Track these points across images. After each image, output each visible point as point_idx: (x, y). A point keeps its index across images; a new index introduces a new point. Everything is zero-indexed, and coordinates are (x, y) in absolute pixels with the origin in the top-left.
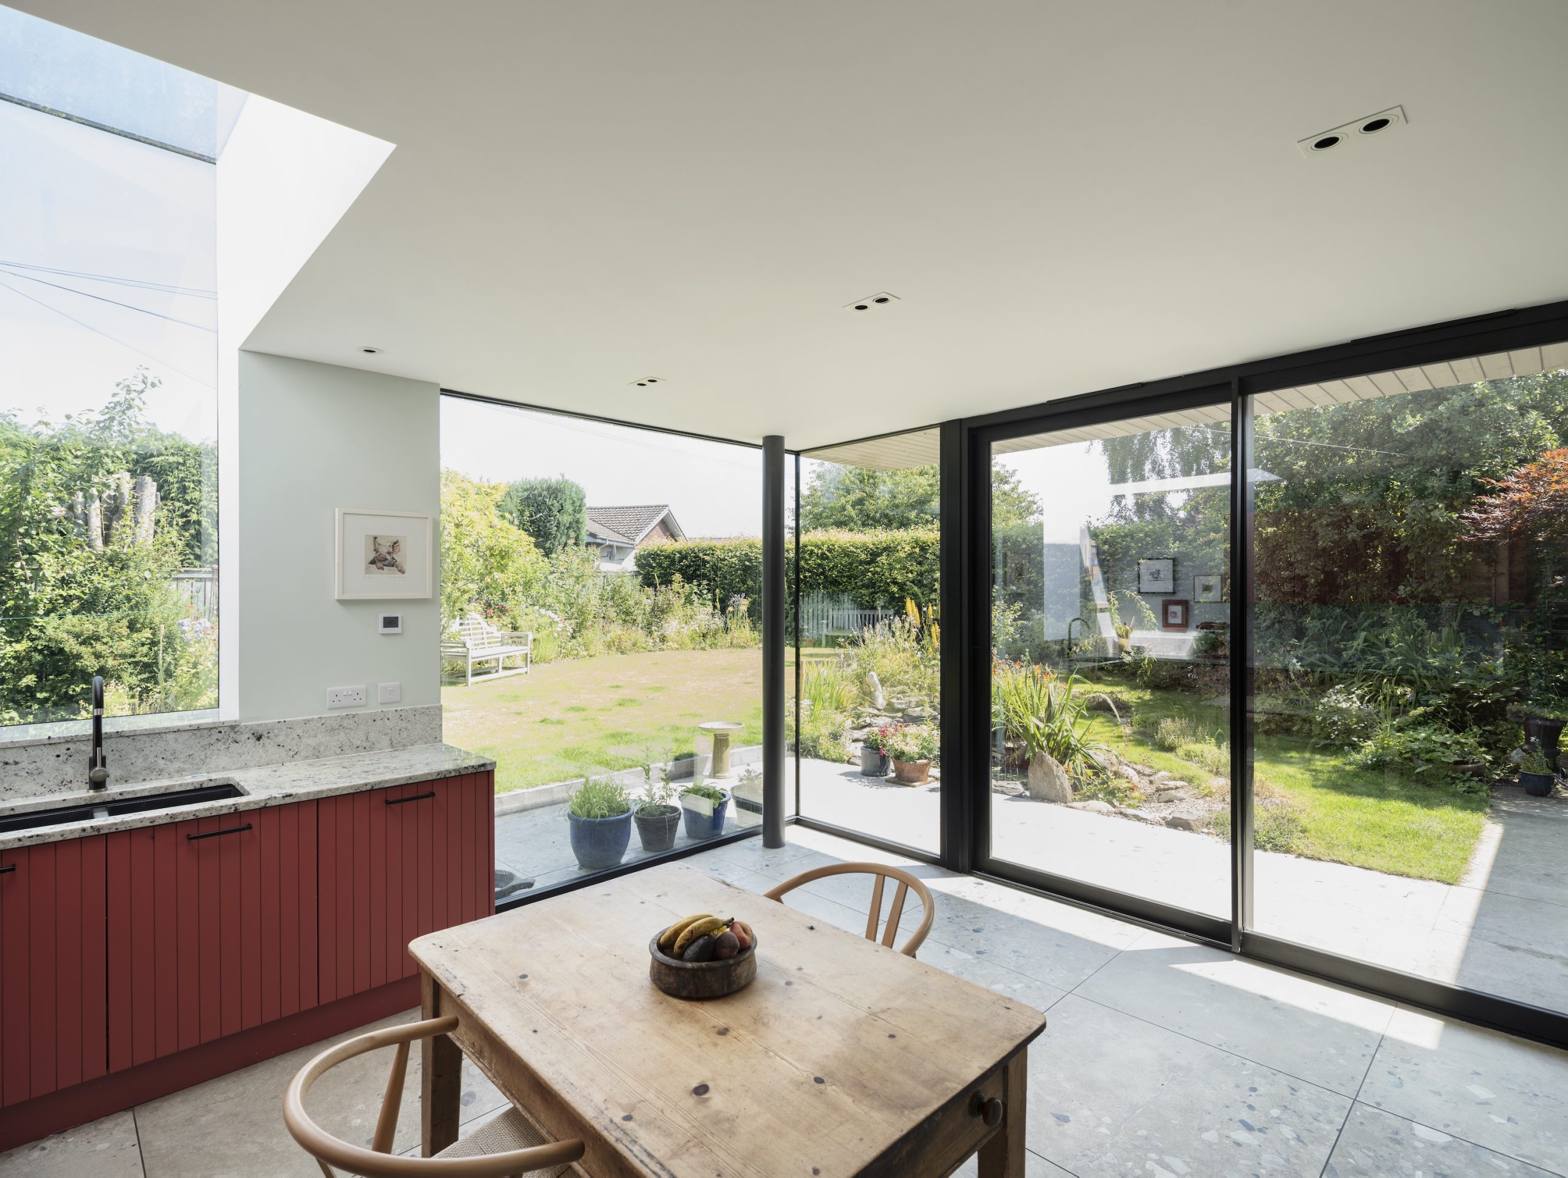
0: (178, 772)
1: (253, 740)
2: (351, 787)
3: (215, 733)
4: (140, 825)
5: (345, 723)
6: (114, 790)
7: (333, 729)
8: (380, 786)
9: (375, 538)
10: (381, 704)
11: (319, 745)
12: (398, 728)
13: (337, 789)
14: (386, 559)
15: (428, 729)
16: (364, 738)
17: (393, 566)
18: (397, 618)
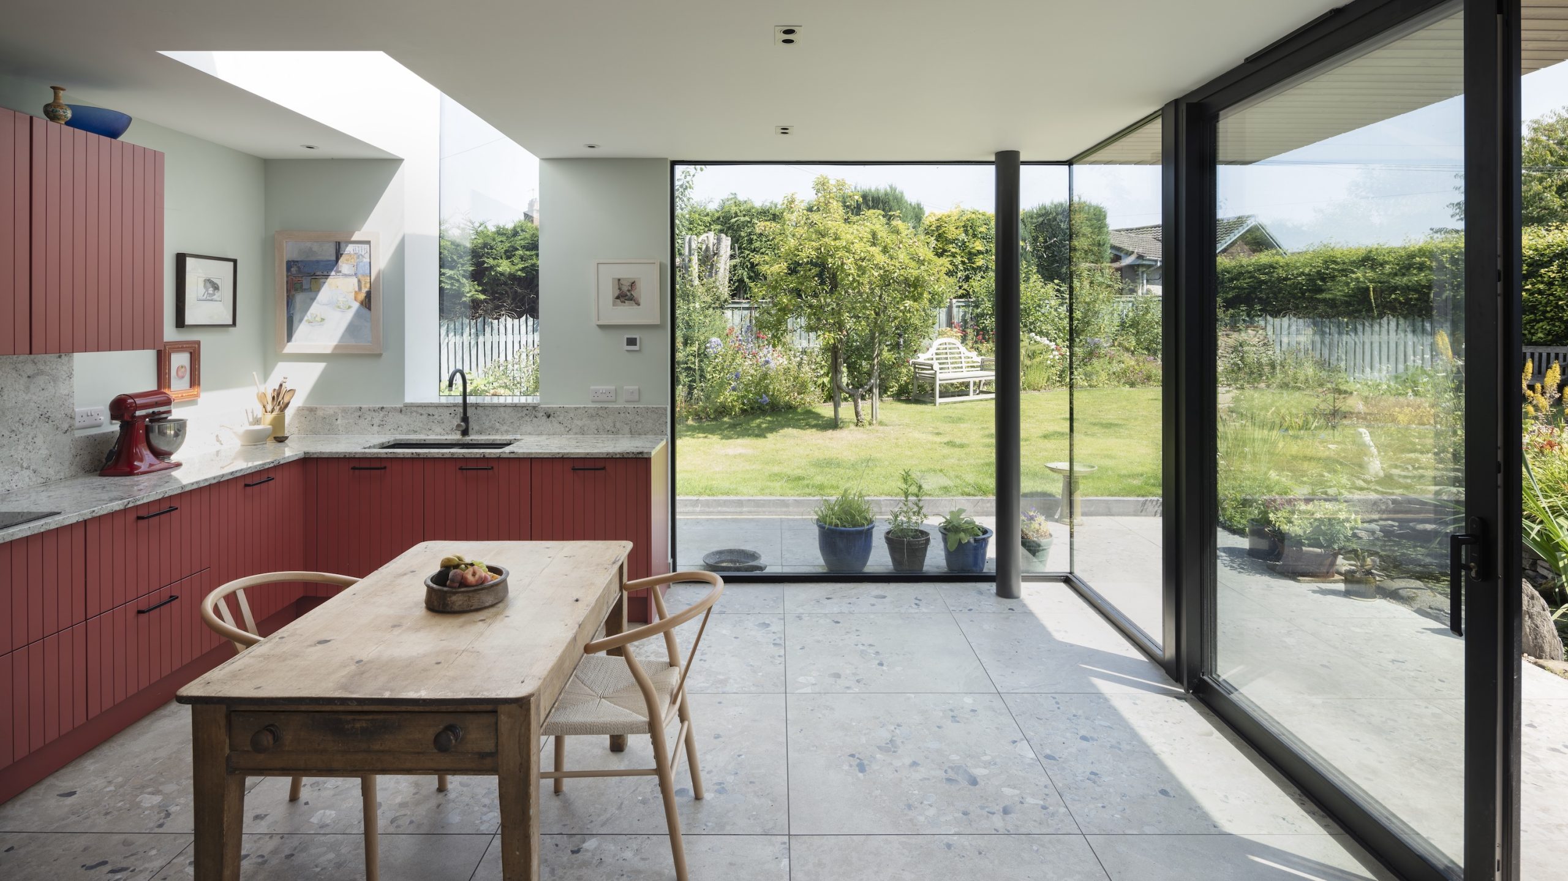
0: (506, 432)
1: (545, 418)
2: (549, 453)
3: (524, 409)
4: (437, 456)
5: (600, 412)
6: (473, 437)
7: (592, 416)
8: (567, 456)
9: (619, 280)
10: (626, 402)
11: (584, 426)
12: (635, 421)
13: (541, 453)
14: (627, 295)
15: (658, 424)
16: (612, 425)
17: (631, 300)
18: (636, 339)
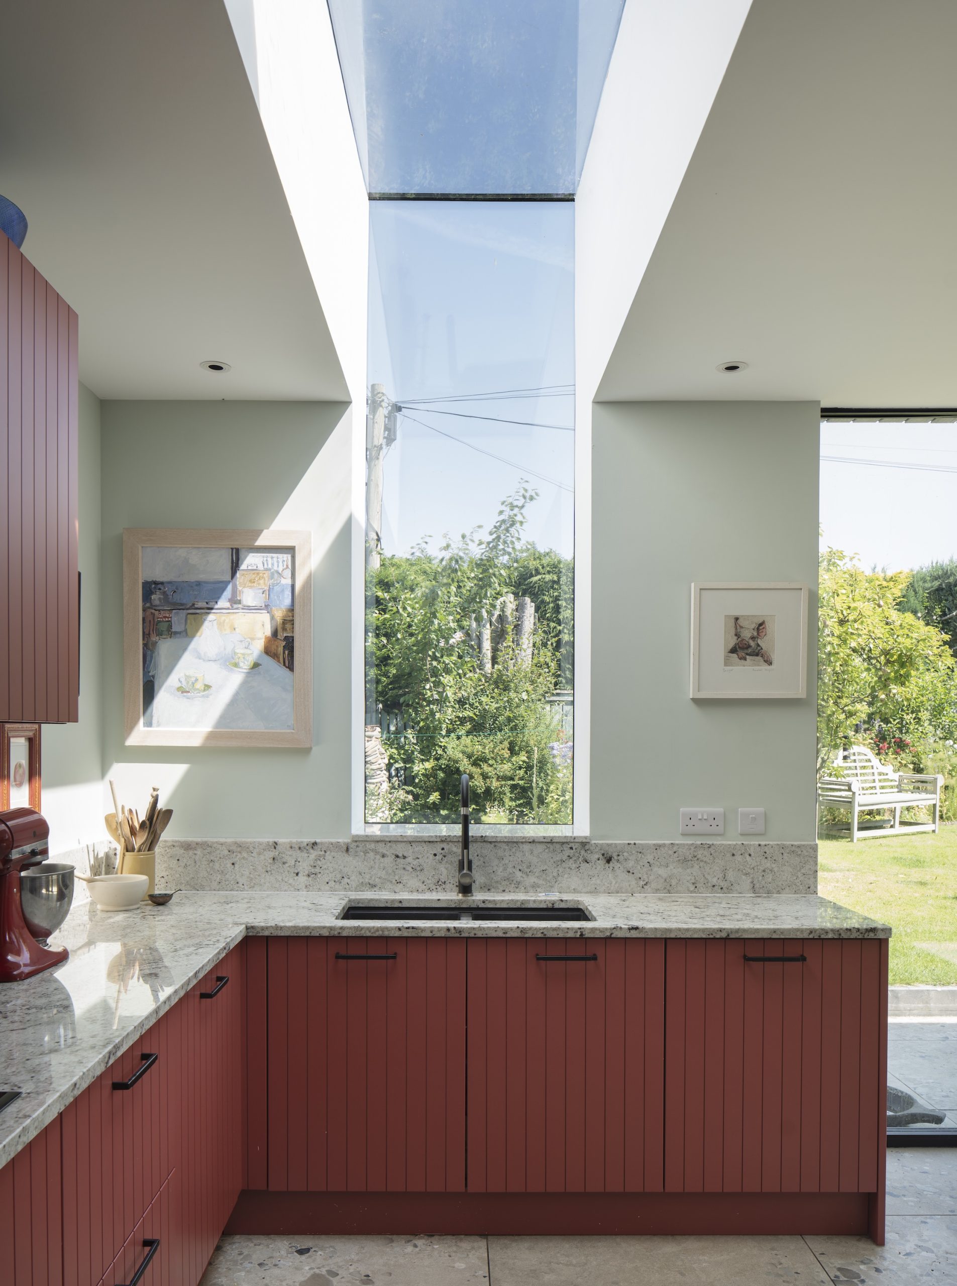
0: (533, 887)
1: (602, 862)
2: (704, 930)
3: (566, 847)
4: (494, 934)
5: (700, 854)
6: (479, 897)
7: (685, 860)
8: (737, 936)
9: (737, 619)
10: (741, 835)
11: (670, 877)
12: (763, 869)
13: (688, 930)
14: (749, 646)
15: (800, 874)
16: (721, 876)
17: (757, 655)
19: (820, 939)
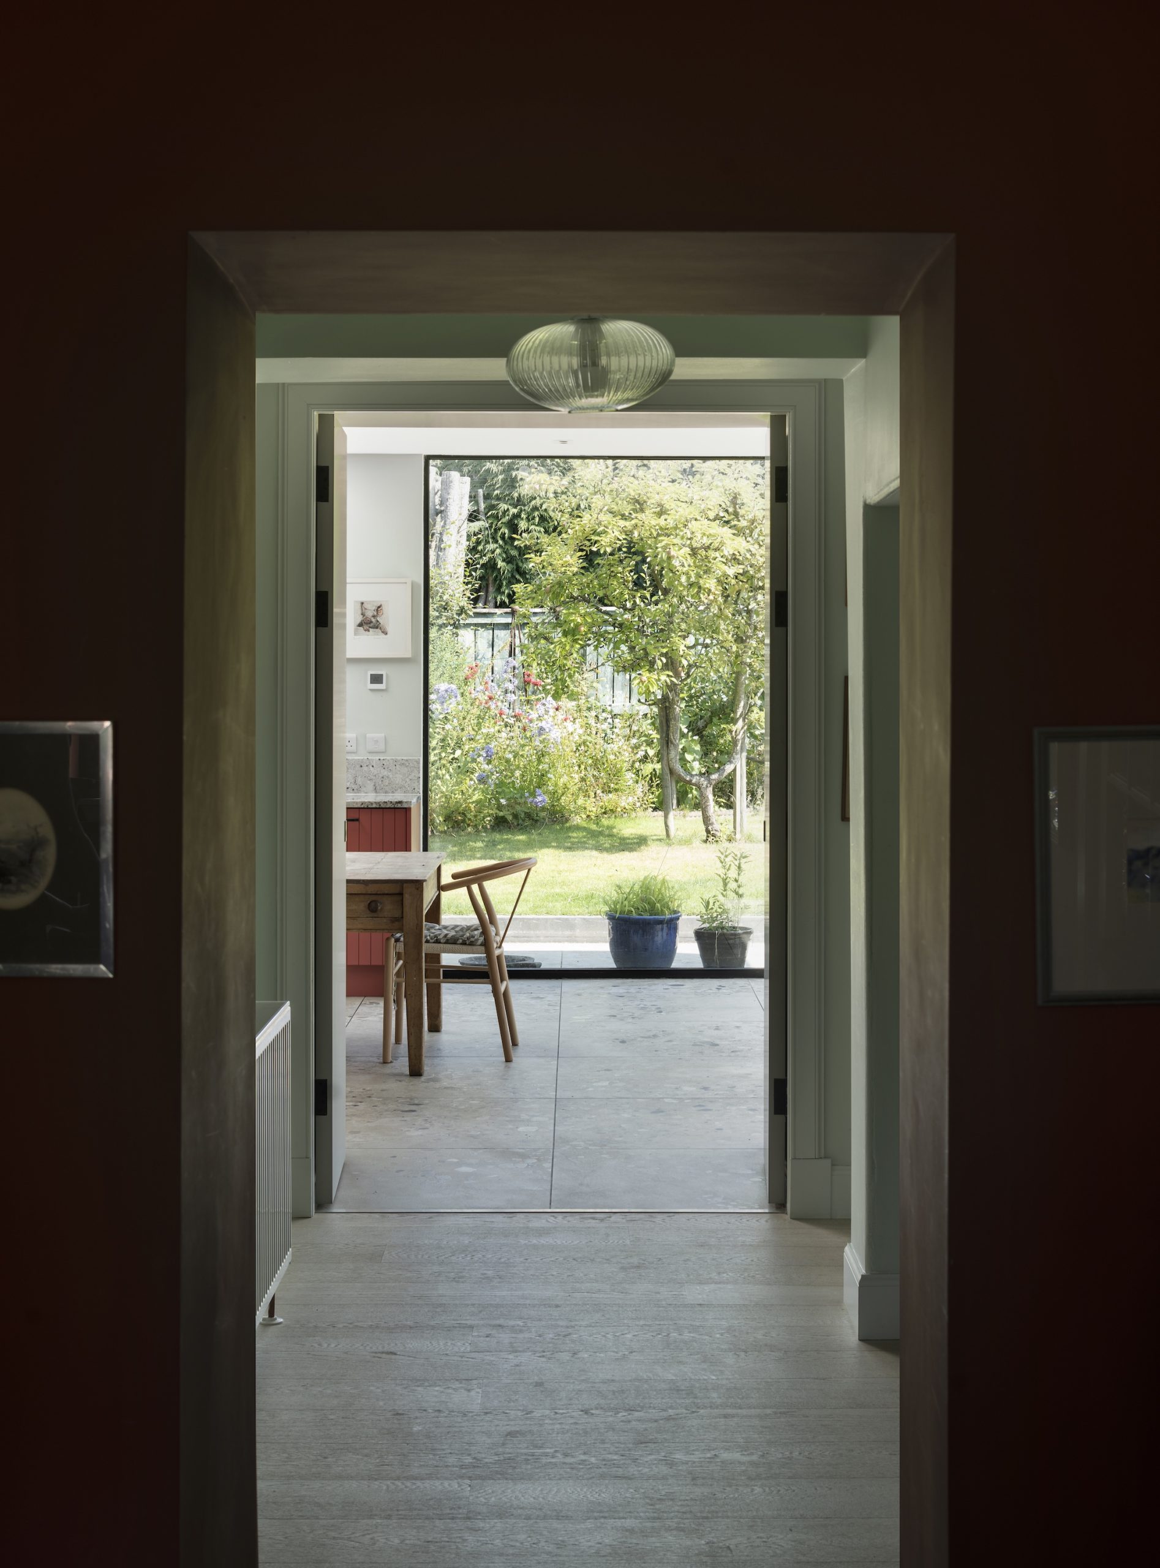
9: (362, 603)
10: (368, 753)
12: (381, 776)
14: (371, 622)
15: (408, 780)
16: (353, 781)
17: (377, 628)
18: (382, 675)
19: (368, 808)
